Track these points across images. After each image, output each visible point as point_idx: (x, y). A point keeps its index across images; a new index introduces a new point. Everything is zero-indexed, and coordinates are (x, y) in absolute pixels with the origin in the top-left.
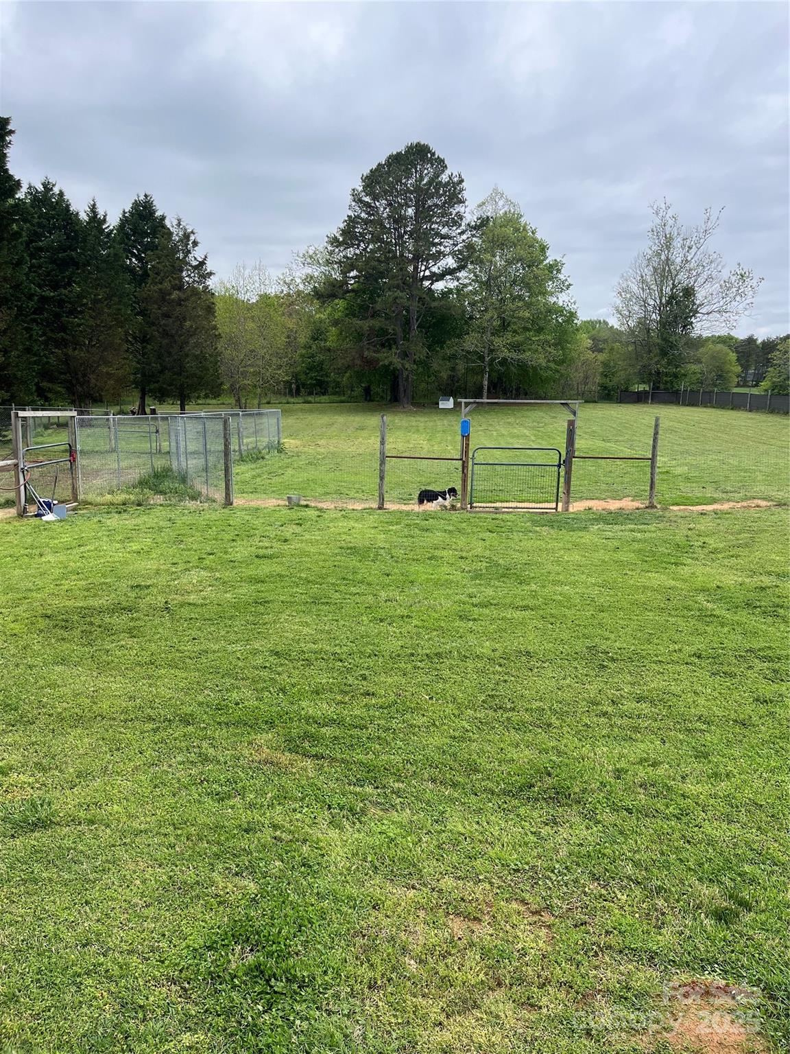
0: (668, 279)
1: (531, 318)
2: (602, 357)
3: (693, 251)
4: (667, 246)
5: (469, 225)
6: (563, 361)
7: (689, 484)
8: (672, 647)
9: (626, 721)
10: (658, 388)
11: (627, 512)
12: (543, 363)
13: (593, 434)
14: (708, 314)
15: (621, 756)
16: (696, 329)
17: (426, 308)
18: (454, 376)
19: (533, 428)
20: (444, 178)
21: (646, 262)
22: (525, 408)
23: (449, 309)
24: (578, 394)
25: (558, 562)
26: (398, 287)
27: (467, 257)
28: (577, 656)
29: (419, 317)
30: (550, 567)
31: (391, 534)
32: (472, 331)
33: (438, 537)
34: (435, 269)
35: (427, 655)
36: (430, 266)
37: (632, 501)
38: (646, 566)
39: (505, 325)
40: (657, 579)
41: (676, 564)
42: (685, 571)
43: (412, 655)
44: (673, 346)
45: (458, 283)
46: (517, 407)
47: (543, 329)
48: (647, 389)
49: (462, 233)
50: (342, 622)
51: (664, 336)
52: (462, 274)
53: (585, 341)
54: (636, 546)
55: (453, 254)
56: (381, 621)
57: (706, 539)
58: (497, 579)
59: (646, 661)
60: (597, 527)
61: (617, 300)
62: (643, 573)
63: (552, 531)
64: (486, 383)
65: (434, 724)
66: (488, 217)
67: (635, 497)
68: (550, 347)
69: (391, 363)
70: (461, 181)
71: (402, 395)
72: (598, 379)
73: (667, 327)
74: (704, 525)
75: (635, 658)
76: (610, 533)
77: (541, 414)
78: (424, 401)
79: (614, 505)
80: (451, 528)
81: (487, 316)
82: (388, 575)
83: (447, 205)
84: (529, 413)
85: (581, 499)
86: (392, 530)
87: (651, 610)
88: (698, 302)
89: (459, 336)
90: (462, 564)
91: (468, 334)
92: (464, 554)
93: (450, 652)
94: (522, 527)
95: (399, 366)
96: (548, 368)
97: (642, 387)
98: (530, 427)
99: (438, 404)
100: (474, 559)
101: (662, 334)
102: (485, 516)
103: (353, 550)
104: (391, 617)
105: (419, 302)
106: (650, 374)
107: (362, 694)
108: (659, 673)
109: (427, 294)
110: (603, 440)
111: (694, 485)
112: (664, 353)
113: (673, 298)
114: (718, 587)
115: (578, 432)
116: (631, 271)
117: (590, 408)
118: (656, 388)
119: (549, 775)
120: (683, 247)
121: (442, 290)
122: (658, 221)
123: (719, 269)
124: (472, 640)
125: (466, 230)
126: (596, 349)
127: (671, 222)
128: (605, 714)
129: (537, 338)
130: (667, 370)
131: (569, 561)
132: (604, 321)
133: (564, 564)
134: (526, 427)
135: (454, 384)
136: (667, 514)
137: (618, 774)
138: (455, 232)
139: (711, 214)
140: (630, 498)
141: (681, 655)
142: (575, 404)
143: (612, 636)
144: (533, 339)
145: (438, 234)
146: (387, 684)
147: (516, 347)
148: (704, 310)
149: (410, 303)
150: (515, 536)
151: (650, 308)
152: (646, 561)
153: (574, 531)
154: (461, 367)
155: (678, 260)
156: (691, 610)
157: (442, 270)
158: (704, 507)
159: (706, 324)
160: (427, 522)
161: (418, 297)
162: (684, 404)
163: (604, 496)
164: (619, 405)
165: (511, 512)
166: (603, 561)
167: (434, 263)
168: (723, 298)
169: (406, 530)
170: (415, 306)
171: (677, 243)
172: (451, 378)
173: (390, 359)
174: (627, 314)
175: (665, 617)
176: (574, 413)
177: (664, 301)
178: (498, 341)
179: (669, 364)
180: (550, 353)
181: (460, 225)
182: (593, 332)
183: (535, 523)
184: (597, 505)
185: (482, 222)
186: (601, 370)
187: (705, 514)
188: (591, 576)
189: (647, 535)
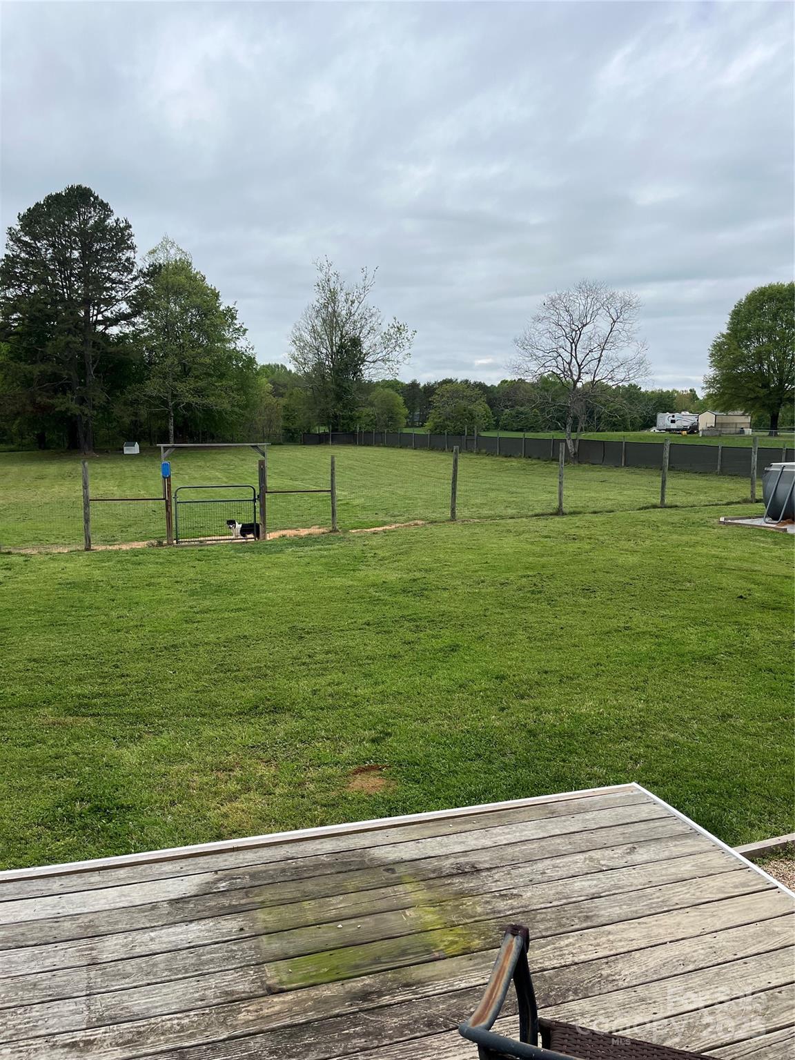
0: (336, 329)
1: (213, 364)
2: (283, 401)
3: (356, 304)
4: (332, 299)
5: (141, 271)
6: (246, 406)
7: (365, 512)
8: (349, 621)
9: (318, 665)
10: (337, 430)
11: (315, 536)
12: (228, 407)
13: (281, 474)
14: (374, 362)
15: (316, 684)
16: (364, 376)
17: (102, 352)
18: (136, 421)
19: (224, 471)
20: (110, 222)
21: (314, 314)
22: (214, 451)
23: (128, 354)
24: (264, 437)
25: (261, 577)
26: (69, 331)
27: (140, 303)
28: (282, 634)
29: (94, 362)
30: (255, 581)
31: (106, 570)
32: (153, 376)
33: (152, 569)
34: (108, 314)
35: (165, 647)
36: (102, 310)
37: (319, 528)
38: (331, 574)
39: (186, 372)
40: (338, 581)
41: (353, 570)
42: (360, 575)
43: (153, 649)
44: (346, 391)
45: (134, 329)
46: (206, 451)
47: (225, 374)
48: (327, 431)
49: (134, 279)
50: (84, 636)
51: (338, 382)
52: (138, 320)
53: (265, 384)
54: (323, 560)
55: (126, 299)
56: (118, 631)
57: (377, 551)
58: (212, 594)
59: (331, 632)
60: (291, 550)
61: (293, 347)
62: (329, 579)
63: (253, 556)
64: (172, 427)
65: (180, 687)
66: (160, 265)
67: (321, 525)
68: (233, 392)
69: (68, 409)
70: (128, 227)
71: (82, 441)
72: (282, 423)
73: (340, 374)
74: (375, 541)
75: (325, 630)
76: (302, 553)
77: (231, 457)
78: (108, 447)
79: (304, 532)
80: (161, 560)
81: (168, 361)
82: (113, 601)
83: (115, 250)
84: (218, 457)
85: (276, 530)
86: (106, 566)
87: (335, 601)
88: (364, 352)
89: (141, 381)
90: (178, 586)
91: (150, 379)
92: (179, 579)
93: (183, 644)
94: (227, 555)
95: (78, 413)
96: (233, 412)
97: (322, 430)
98: (221, 470)
99: (123, 450)
100: (189, 582)
101: (336, 380)
102: (192, 548)
103: (73, 585)
104: (126, 627)
105: (93, 347)
106: (329, 417)
107: (118, 677)
108: (341, 637)
109: (102, 339)
110: (291, 479)
111: (369, 513)
112: (339, 398)
113: (342, 347)
114: (384, 582)
115: (268, 473)
116: (303, 321)
117: (276, 450)
118: (334, 430)
119: (269, 700)
120: (347, 301)
121: (117, 335)
122: (322, 276)
123: (379, 321)
124: (199, 635)
125: (139, 277)
126: (276, 393)
127: (333, 279)
128: (304, 664)
129: (220, 384)
130: (344, 413)
131: (270, 576)
132: (282, 365)
133: (266, 578)
134: (217, 470)
135: (137, 429)
136: (347, 536)
137: (314, 692)
138: (126, 278)
139: (367, 272)
140: (318, 526)
141: (356, 625)
142: (264, 445)
143: (307, 620)
144: (216, 384)
145: (109, 279)
146: (137, 669)
147: (198, 392)
148: (370, 359)
149: (84, 348)
150: (222, 562)
151: (323, 356)
152: (331, 571)
153: (272, 554)
154: (144, 412)
155: (344, 312)
156: (364, 598)
157: (116, 315)
158: (377, 529)
159: (373, 372)
160: (137, 558)
161: (92, 342)
162: (361, 445)
163: (295, 526)
164: (304, 446)
165: (215, 544)
166: (298, 573)
167: (105, 308)
168: (385, 348)
169: (119, 565)
170: (89, 351)
171: (341, 297)
172: (134, 423)
173: (67, 405)
174: (303, 361)
175: (345, 604)
176: (264, 454)
177: (334, 349)
178: (181, 387)
179: (344, 407)
180: (234, 398)
181: (132, 271)
182: (273, 377)
183: (237, 551)
184: (289, 533)
185: (155, 269)
186: (283, 414)
187: (376, 533)
188: (289, 584)
189: (332, 552)
